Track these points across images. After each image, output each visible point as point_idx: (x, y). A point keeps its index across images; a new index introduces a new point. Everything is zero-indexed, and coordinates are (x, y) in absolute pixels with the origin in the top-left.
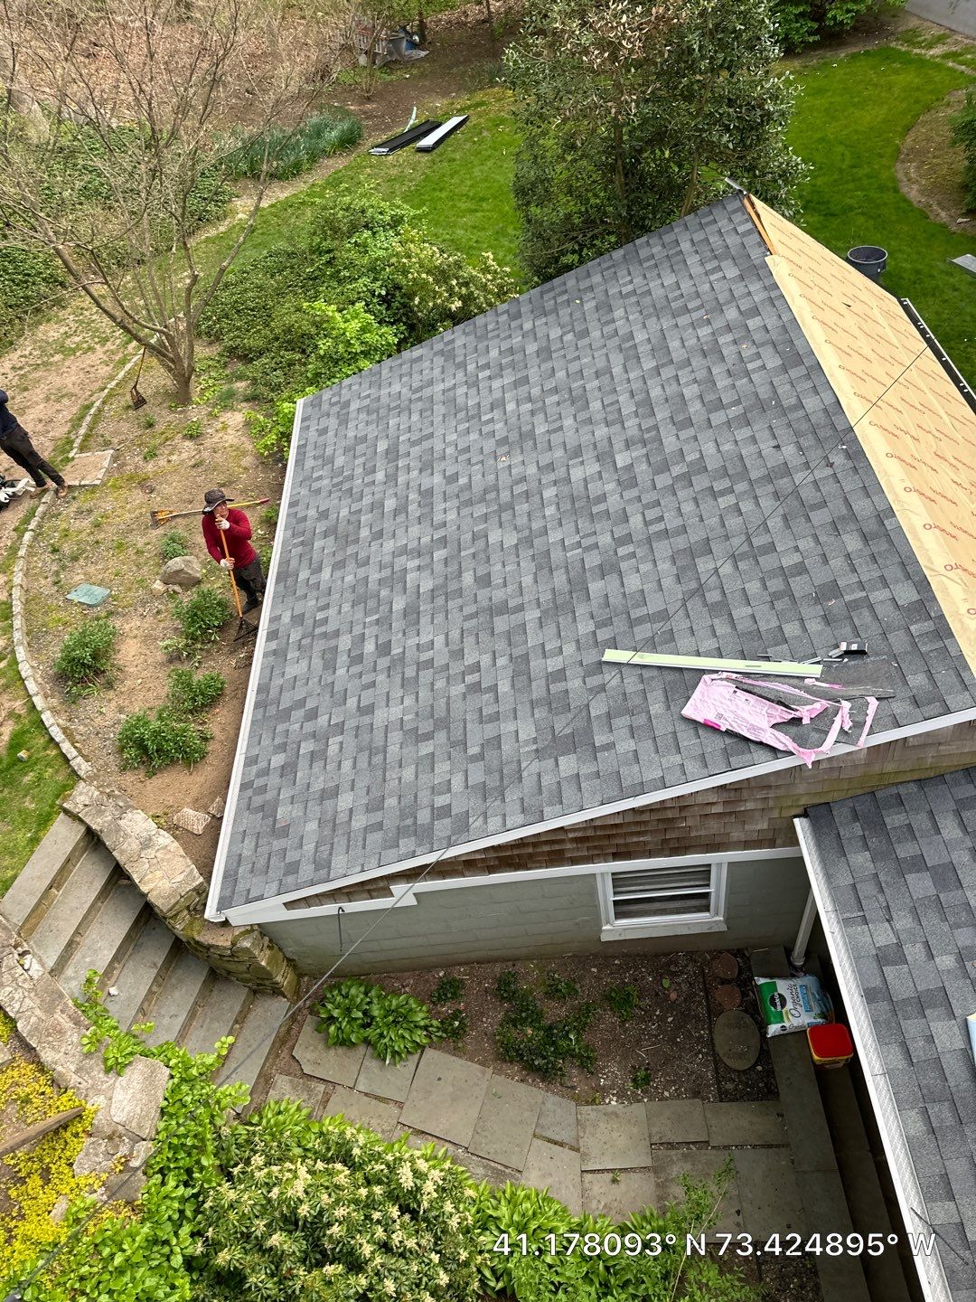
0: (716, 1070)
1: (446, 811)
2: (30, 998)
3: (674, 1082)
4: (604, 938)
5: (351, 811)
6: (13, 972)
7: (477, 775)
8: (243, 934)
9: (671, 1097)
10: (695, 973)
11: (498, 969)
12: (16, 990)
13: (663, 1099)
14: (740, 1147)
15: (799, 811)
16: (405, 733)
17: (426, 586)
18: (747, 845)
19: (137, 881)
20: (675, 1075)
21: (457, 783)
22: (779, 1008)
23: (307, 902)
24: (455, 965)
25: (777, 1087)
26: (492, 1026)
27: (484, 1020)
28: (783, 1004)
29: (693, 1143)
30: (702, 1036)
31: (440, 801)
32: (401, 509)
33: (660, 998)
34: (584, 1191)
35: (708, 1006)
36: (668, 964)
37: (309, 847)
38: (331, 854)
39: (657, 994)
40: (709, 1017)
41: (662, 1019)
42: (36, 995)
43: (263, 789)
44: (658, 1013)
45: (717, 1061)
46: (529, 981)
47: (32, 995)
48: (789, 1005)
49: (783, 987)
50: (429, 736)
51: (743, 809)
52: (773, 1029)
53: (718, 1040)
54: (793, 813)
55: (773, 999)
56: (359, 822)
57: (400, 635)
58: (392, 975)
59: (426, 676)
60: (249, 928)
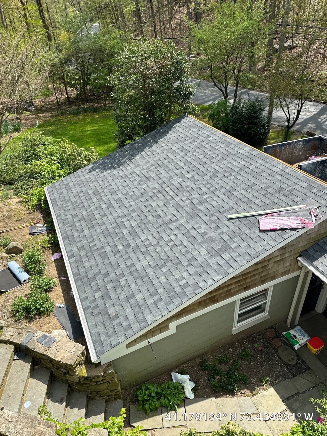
0: (287, 367)
1: (187, 284)
2: (18, 424)
3: (276, 377)
4: (234, 333)
5: (144, 299)
6: (3, 416)
7: (192, 270)
8: (107, 367)
9: (279, 382)
10: (262, 339)
11: (197, 361)
12: (8, 424)
13: (276, 384)
14: (309, 389)
15: (298, 255)
16: (153, 268)
17: (134, 224)
18: (283, 274)
19: (53, 357)
20: (275, 374)
21: (185, 275)
22: (295, 339)
23: (135, 342)
24: (180, 365)
25: (308, 365)
26: (205, 382)
27: (201, 381)
28: (296, 337)
29: (295, 395)
30: (276, 358)
31: (182, 283)
32: (109, 206)
33: (256, 350)
34: (270, 428)
35: (272, 347)
36: (253, 339)
37: (132, 318)
38: (144, 316)
39: (254, 350)
40: (275, 351)
41: (261, 357)
42: (21, 422)
43: (97, 306)
44: (258, 356)
45: (286, 364)
46: (211, 361)
47: (19, 423)
48: (298, 337)
49: (292, 332)
50: (165, 265)
51: (285, 257)
52: (297, 347)
53: (282, 357)
54: (297, 256)
55: (291, 337)
56: (150, 302)
57: (132, 240)
58: (157, 377)
59: (151, 249)
60: (109, 364)
